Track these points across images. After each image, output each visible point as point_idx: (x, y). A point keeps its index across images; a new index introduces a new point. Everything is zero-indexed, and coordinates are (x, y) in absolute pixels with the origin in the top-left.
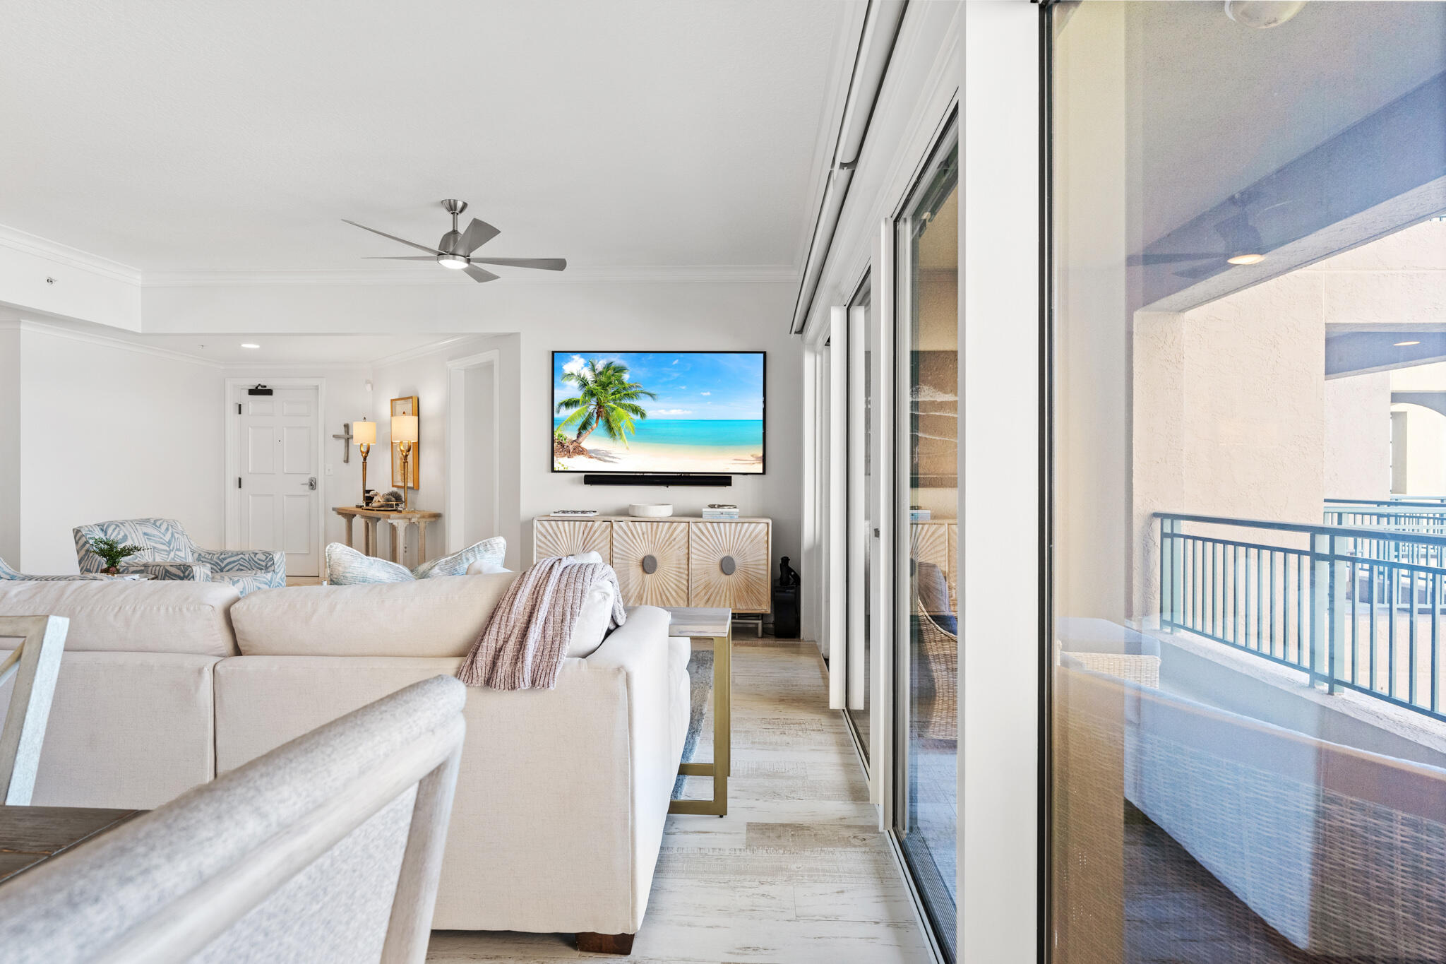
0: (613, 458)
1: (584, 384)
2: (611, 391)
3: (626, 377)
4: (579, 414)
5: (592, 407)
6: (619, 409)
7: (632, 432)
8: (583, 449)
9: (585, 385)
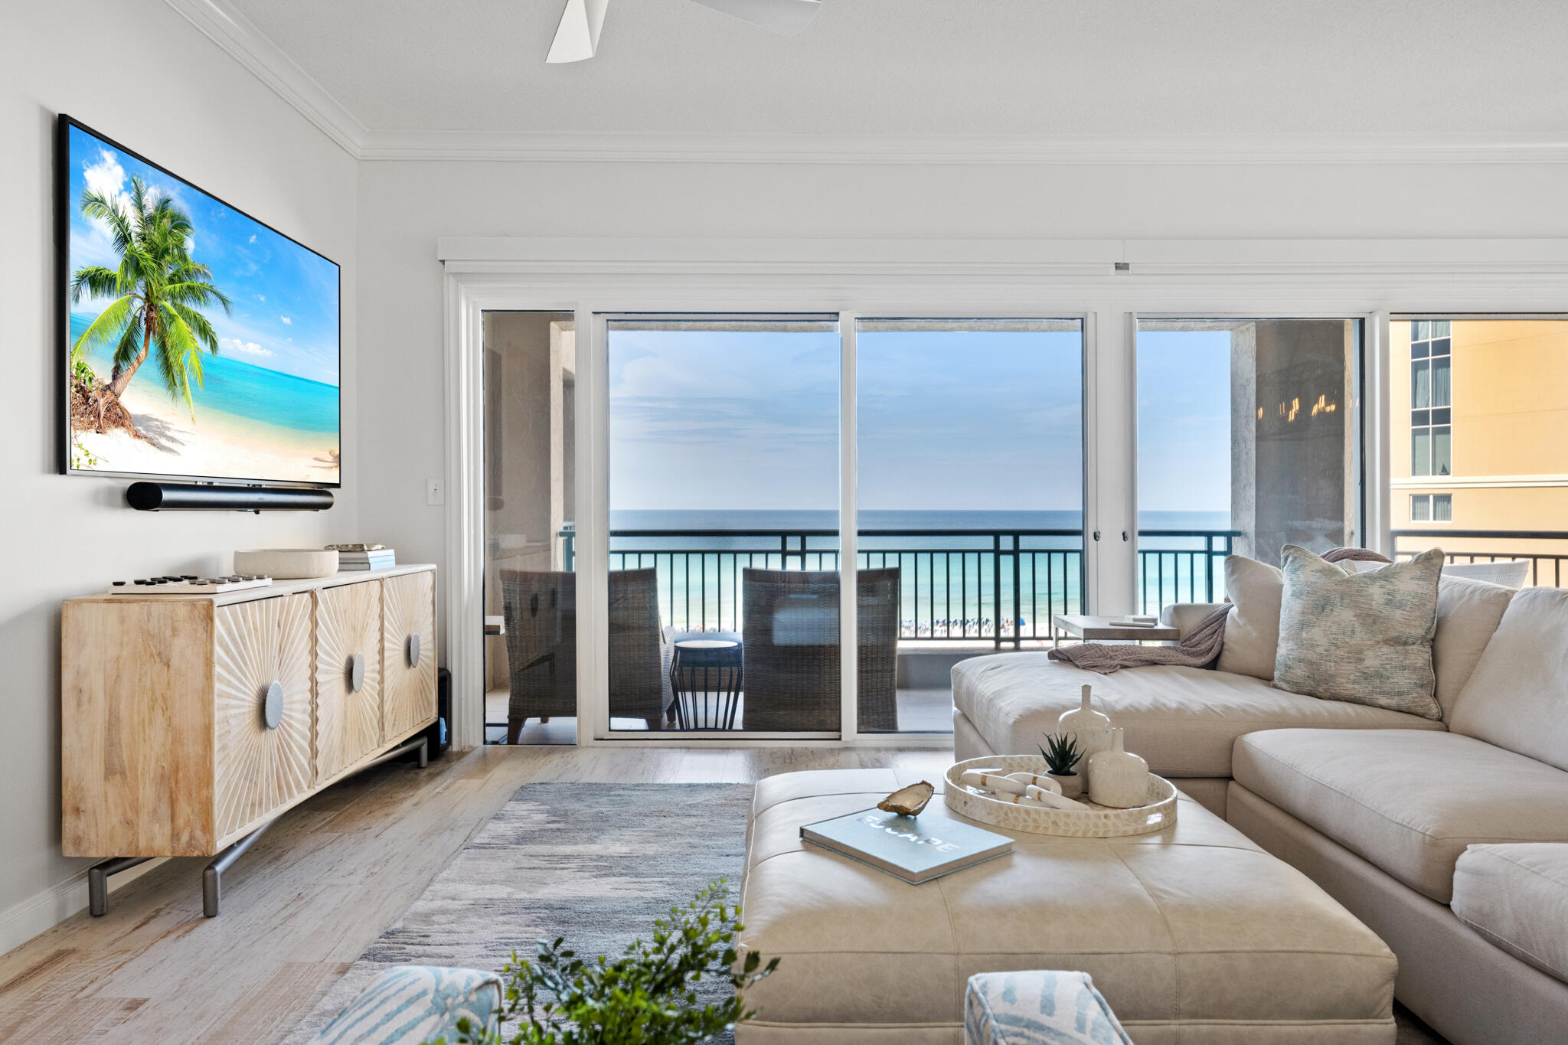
0: (173, 440)
1: (124, 239)
2: (169, 272)
3: (190, 245)
4: (114, 315)
5: (138, 303)
6: (181, 322)
7: (199, 380)
8: (123, 410)
9: (127, 242)
